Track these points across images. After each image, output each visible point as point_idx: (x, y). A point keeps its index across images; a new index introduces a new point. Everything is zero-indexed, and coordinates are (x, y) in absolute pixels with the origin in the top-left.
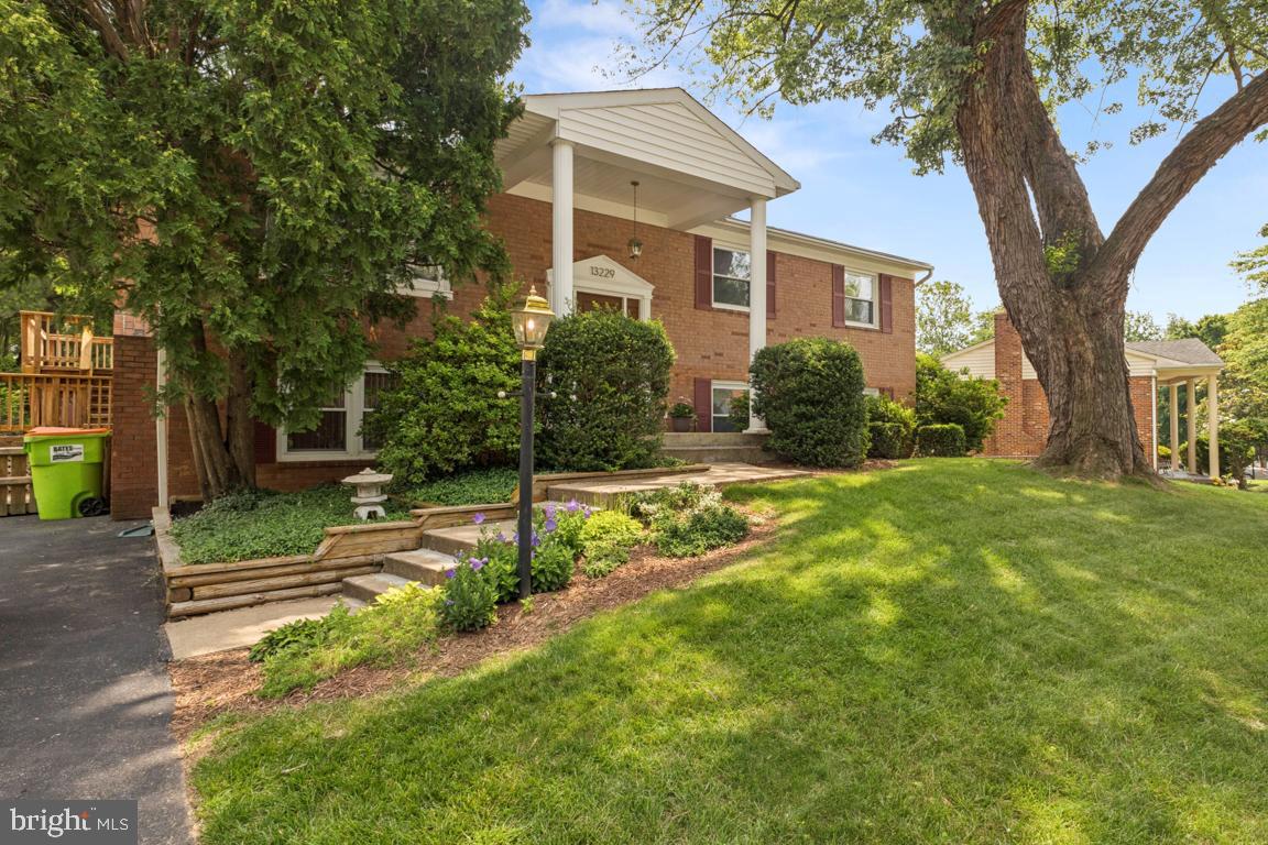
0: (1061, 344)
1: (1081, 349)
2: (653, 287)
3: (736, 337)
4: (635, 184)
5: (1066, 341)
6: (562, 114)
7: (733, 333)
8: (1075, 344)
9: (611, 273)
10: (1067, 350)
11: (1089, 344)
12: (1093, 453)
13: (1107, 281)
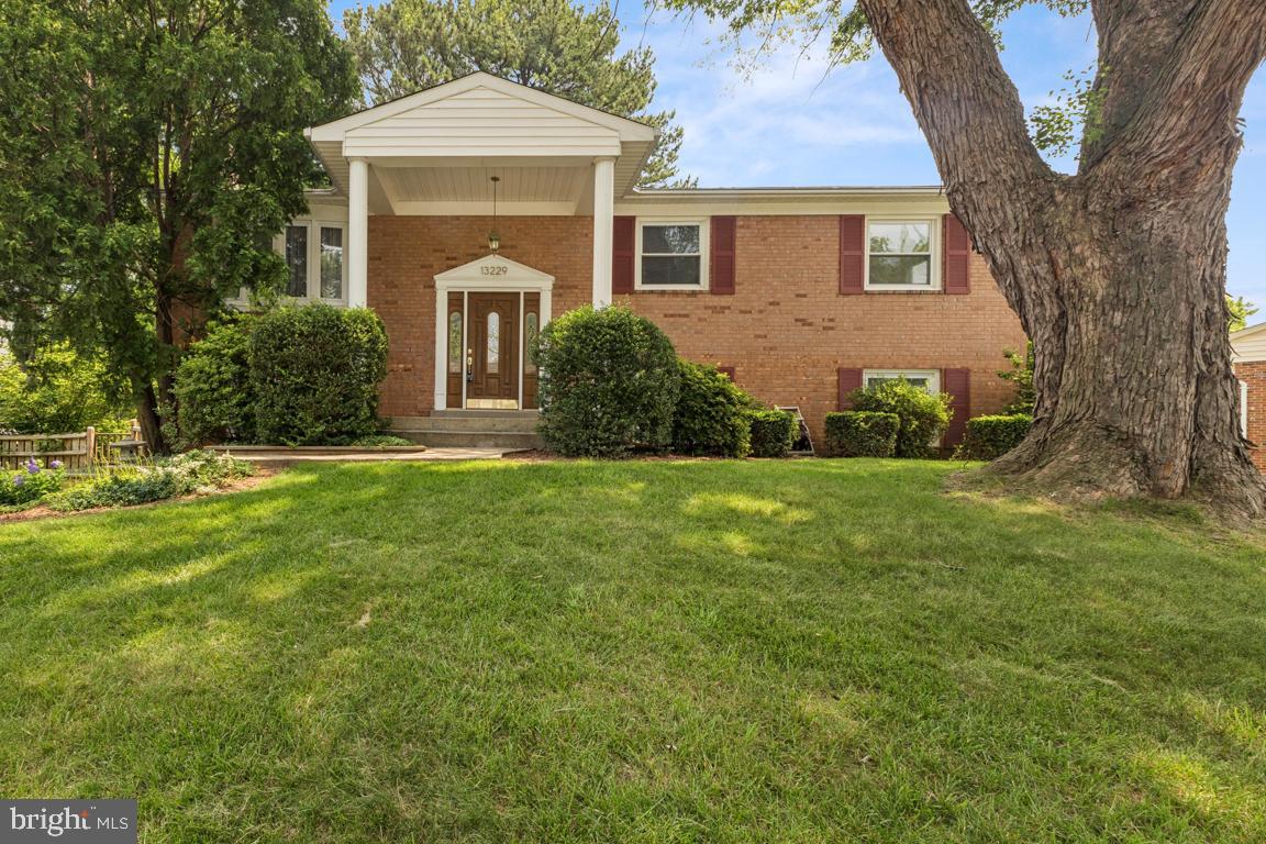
0: (1043, 269)
1: (1079, 272)
2: (553, 278)
3: (671, 319)
4: (495, 179)
5: (1052, 262)
6: (348, 134)
7: (666, 316)
8: (1068, 265)
9: (504, 270)
10: (1056, 277)
11: (1093, 262)
12: (1073, 452)
13: (1160, 139)
